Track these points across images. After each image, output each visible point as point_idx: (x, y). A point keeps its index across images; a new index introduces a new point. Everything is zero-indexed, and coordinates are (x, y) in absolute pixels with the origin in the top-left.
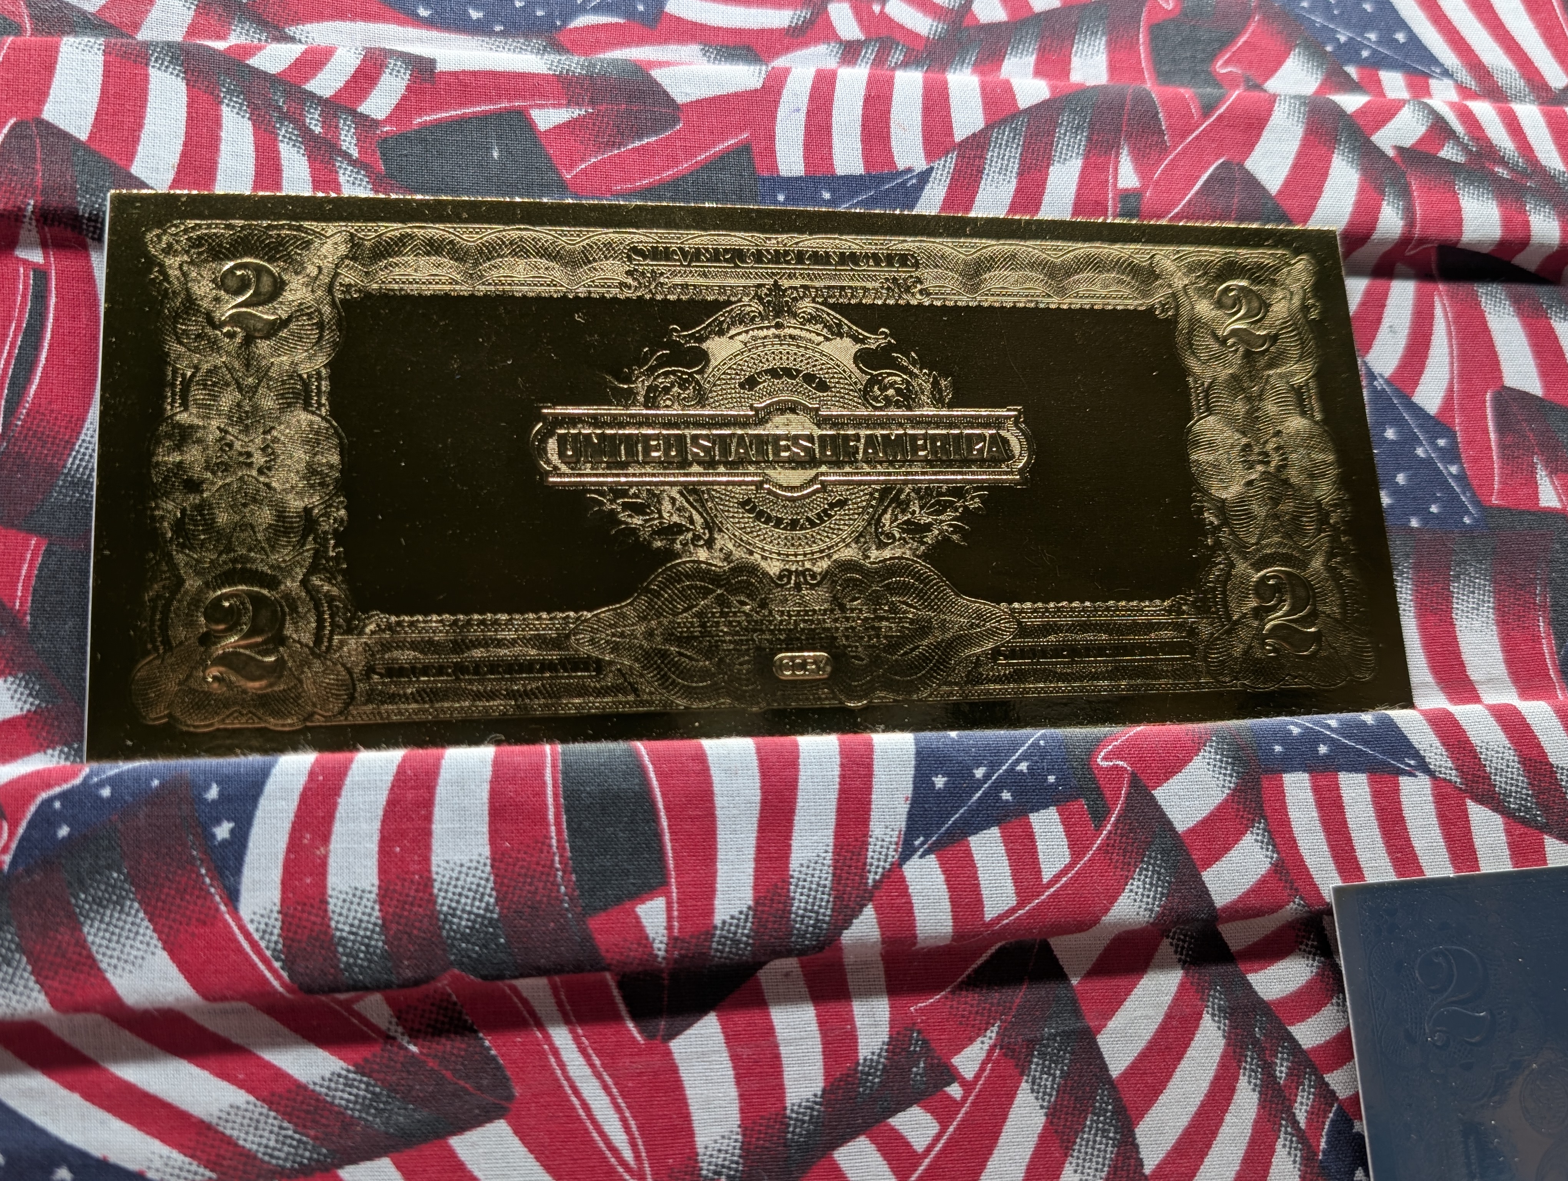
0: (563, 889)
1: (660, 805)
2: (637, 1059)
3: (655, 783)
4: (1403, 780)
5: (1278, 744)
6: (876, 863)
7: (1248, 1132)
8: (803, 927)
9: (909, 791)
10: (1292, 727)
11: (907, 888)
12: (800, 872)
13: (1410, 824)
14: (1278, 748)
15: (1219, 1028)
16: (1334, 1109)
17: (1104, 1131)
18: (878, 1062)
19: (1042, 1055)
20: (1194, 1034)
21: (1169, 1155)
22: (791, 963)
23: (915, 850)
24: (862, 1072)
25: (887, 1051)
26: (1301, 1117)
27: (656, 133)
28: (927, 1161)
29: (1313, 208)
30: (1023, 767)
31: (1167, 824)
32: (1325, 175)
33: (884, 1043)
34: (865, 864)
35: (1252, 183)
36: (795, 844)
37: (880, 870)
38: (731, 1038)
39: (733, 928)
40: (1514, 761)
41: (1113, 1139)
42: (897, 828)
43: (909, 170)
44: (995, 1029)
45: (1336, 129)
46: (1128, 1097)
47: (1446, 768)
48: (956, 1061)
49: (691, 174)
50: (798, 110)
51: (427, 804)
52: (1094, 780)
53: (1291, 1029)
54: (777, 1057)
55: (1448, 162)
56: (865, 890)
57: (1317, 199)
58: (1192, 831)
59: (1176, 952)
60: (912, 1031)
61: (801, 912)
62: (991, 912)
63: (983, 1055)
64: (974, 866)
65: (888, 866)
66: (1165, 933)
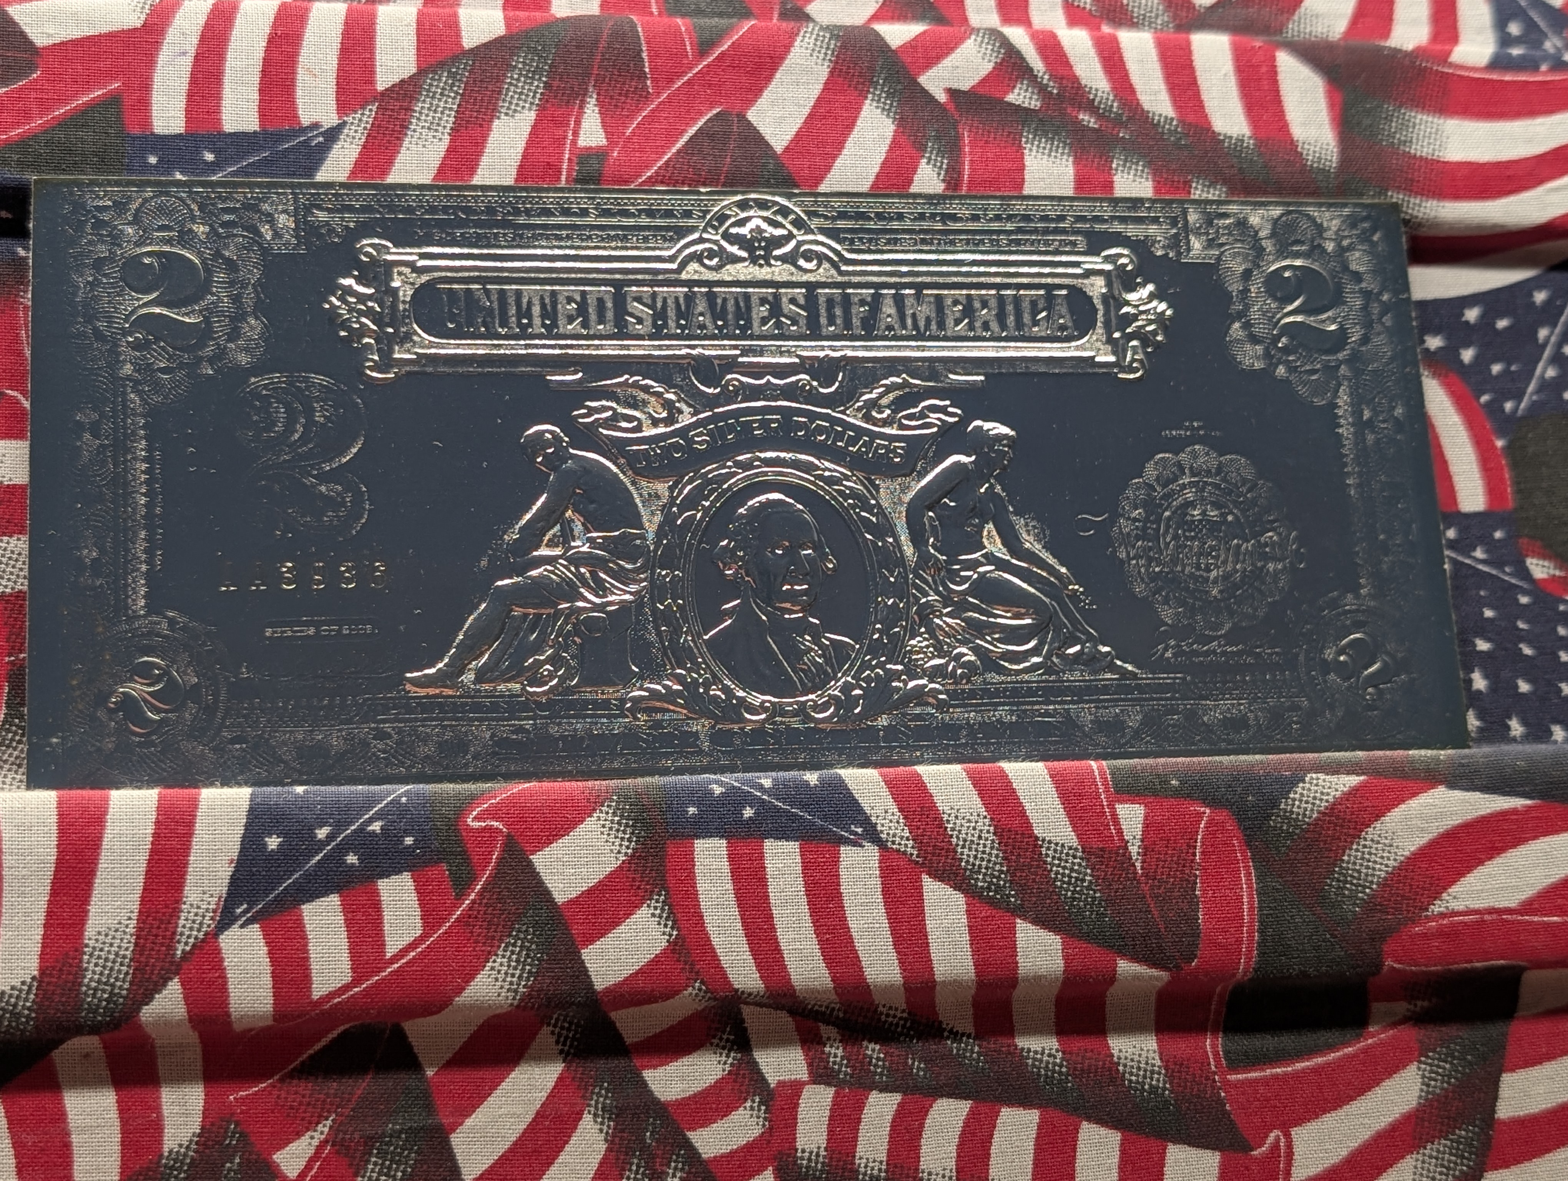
4: (846, 852)
5: (694, 805)
6: (187, 933)
8: (96, 1001)
9: (233, 849)
10: (714, 786)
11: (222, 960)
12: (97, 940)
13: (847, 903)
14: (692, 810)
15: (601, 1130)
18: (185, 1155)
19: (382, 1154)
20: (570, 1137)
22: (91, 1043)
23: (236, 918)
24: (166, 1166)
25: (197, 1143)
29: (831, 165)
30: (376, 827)
31: (544, 894)
32: (853, 124)
33: (194, 1135)
34: (174, 933)
35: (754, 139)
36: (93, 910)
37: (192, 940)
38: (15, 1124)
39: (13, 1000)
40: (988, 832)
42: (216, 894)
43: (316, 126)
44: (329, 1123)
45: (871, 69)
47: (902, 838)
48: (279, 1157)
49: (46, 132)
50: (185, 53)
52: (460, 842)
53: (691, 1135)
54: (67, 1146)
55: (1018, 108)
56: (172, 963)
57: (834, 158)
58: (572, 902)
59: (557, 1042)
60: (229, 1122)
61: (93, 984)
62: (319, 990)
63: (311, 1151)
64: (304, 937)
65: (201, 935)
66: (545, 1020)
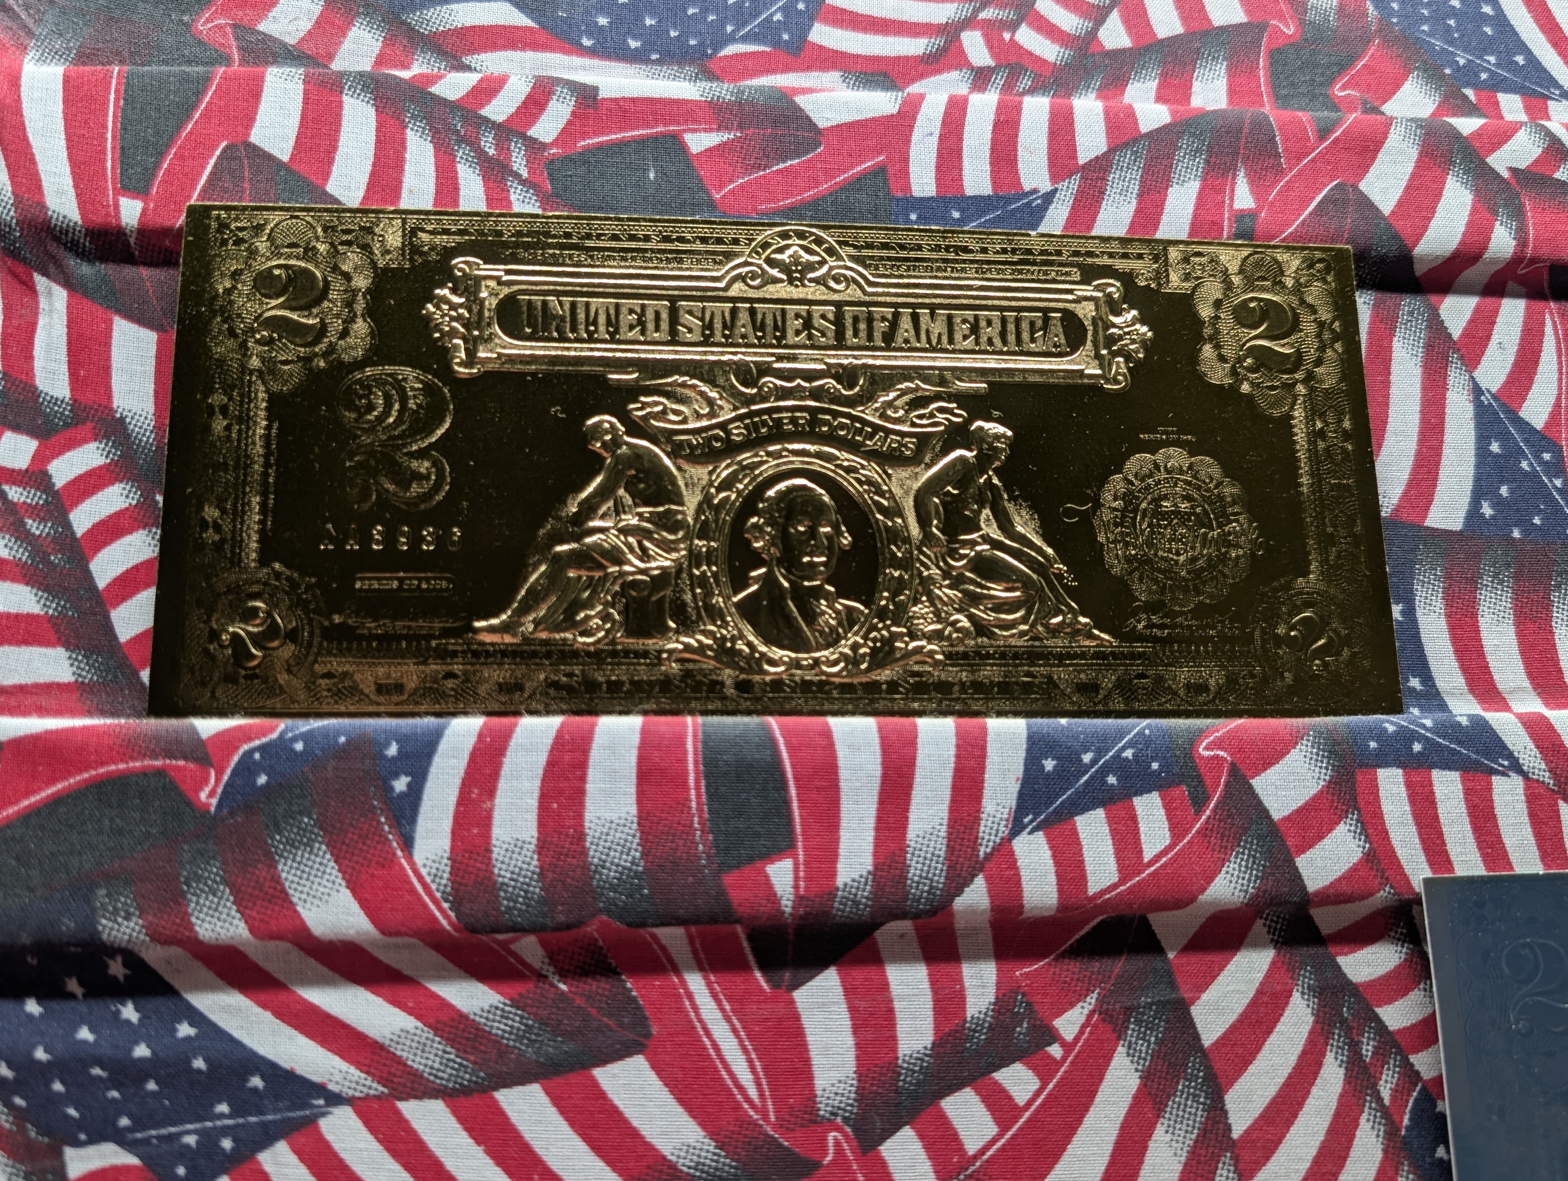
0: (701, 847)
1: (790, 775)
2: (763, 1006)
3: (785, 755)
4: (1496, 780)
5: (1373, 740)
6: (987, 837)
7: (1334, 1105)
8: (918, 892)
9: (1019, 771)
10: (1387, 725)
11: (1015, 861)
12: (916, 842)
13: (1501, 822)
14: (1373, 745)
15: (1308, 1006)
16: (1418, 1088)
17: (1195, 1096)
18: (984, 1021)
19: (1139, 1022)
20: (1283, 1010)
21: (1257, 1121)
22: (906, 926)
23: (1024, 827)
24: (969, 1029)
25: (993, 1011)
26: (1386, 1094)
27: (799, 156)
28: (1027, 1114)
29: (1425, 228)
30: (1129, 754)
31: (1264, 813)
32: (1438, 195)
33: (990, 1004)
34: (977, 838)
35: (1366, 204)
36: (913, 816)
37: (991, 844)
38: (850, 992)
39: (854, 890)
41: (1204, 1104)
42: (1008, 805)
43: (1035, 191)
44: (1095, 995)
45: (1452, 152)
46: (1218, 1065)
47: (1539, 769)
48: (1058, 1023)
49: (831, 194)
50: (931, 134)
51: (580, 767)
52: (1195, 768)
53: (1378, 1010)
54: (891, 1011)
55: (1564, 183)
56: (977, 862)
57: (1430, 219)
58: (1287, 819)
59: (1269, 932)
60: (1017, 993)
61: (916, 878)
62: (1093, 887)
63: (1083, 1019)
64: (1079, 844)
65: (998, 840)
66: (1258, 914)
